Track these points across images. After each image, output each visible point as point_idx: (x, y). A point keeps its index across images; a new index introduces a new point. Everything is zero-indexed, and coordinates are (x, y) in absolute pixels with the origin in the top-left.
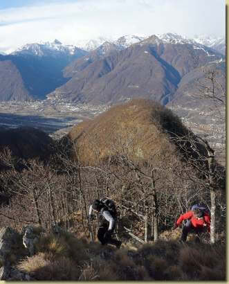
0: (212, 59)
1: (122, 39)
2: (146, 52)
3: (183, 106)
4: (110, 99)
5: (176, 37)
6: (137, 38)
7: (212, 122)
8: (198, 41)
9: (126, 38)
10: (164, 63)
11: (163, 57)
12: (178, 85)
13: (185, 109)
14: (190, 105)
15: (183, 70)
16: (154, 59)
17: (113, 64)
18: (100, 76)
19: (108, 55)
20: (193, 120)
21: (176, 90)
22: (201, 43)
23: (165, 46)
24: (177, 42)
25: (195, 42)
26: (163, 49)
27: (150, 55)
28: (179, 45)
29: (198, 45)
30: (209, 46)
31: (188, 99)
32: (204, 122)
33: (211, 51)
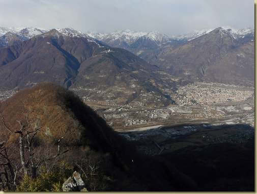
0: (102, 49)
1: (25, 31)
2: (48, 43)
3: (84, 87)
4: (17, 85)
5: (73, 31)
6: (39, 30)
7: (108, 98)
8: (90, 35)
9: (29, 30)
10: (64, 52)
11: (64, 47)
12: (78, 70)
13: (86, 89)
14: (89, 86)
15: (81, 58)
16: (55, 49)
17: (17, 53)
18: (4, 63)
19: (11, 44)
20: (93, 98)
21: (77, 75)
22: (93, 37)
23: (64, 38)
24: (74, 36)
25: (89, 36)
26: (63, 40)
27: (52, 46)
28: (76, 38)
29: (91, 39)
30: (100, 40)
31: (87, 81)
32: (101, 99)
33: (101, 43)
